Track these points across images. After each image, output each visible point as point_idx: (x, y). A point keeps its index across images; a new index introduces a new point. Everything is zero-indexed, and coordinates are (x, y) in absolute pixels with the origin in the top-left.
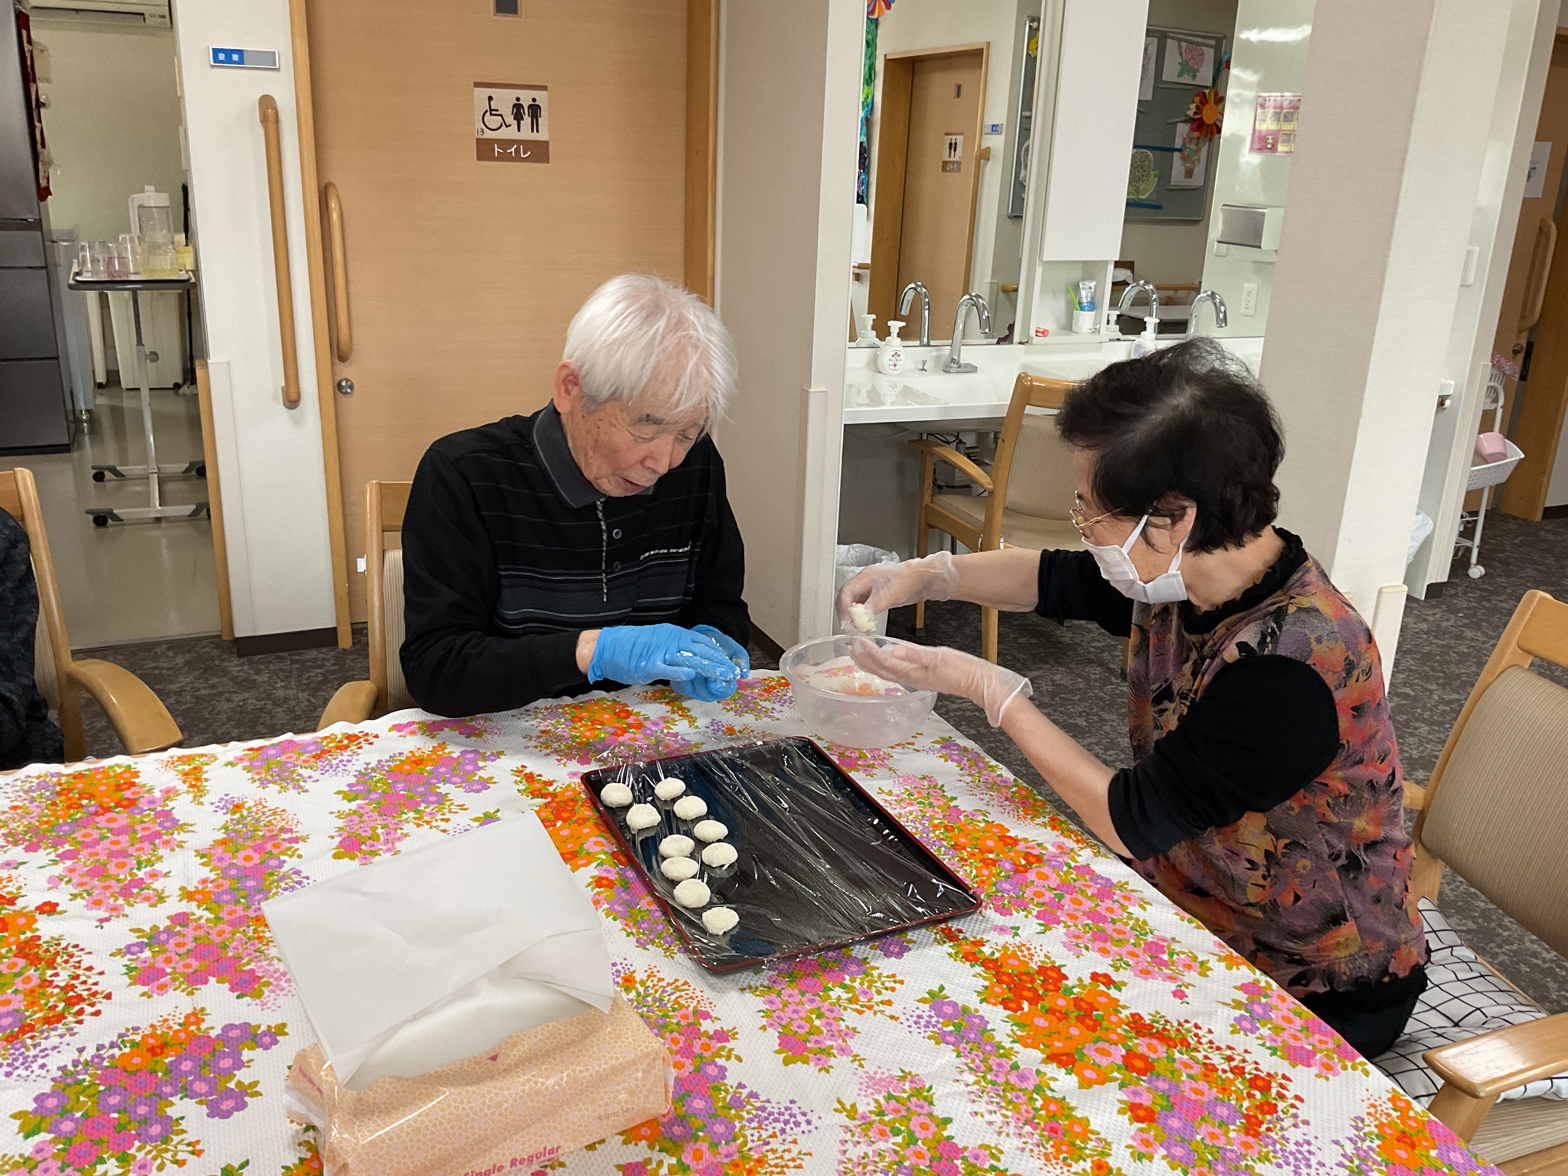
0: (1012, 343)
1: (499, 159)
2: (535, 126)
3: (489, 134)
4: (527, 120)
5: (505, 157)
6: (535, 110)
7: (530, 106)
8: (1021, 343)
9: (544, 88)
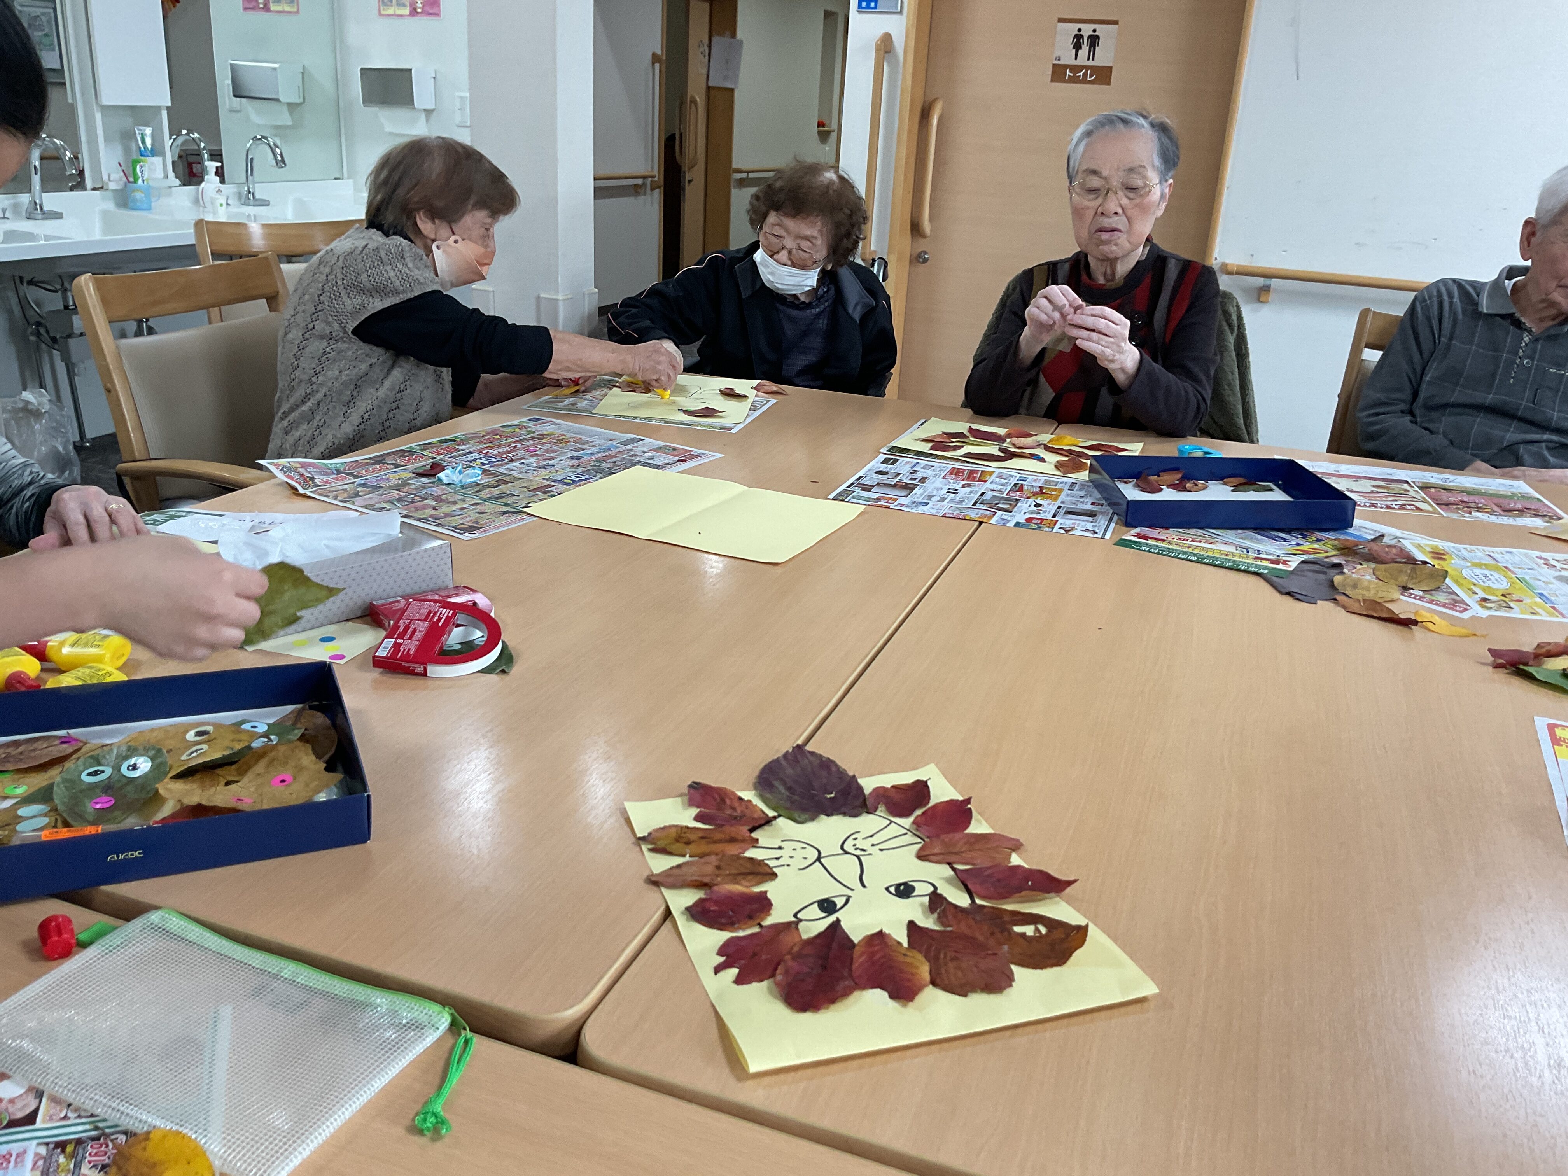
0: (84, 188)
8: (94, 189)
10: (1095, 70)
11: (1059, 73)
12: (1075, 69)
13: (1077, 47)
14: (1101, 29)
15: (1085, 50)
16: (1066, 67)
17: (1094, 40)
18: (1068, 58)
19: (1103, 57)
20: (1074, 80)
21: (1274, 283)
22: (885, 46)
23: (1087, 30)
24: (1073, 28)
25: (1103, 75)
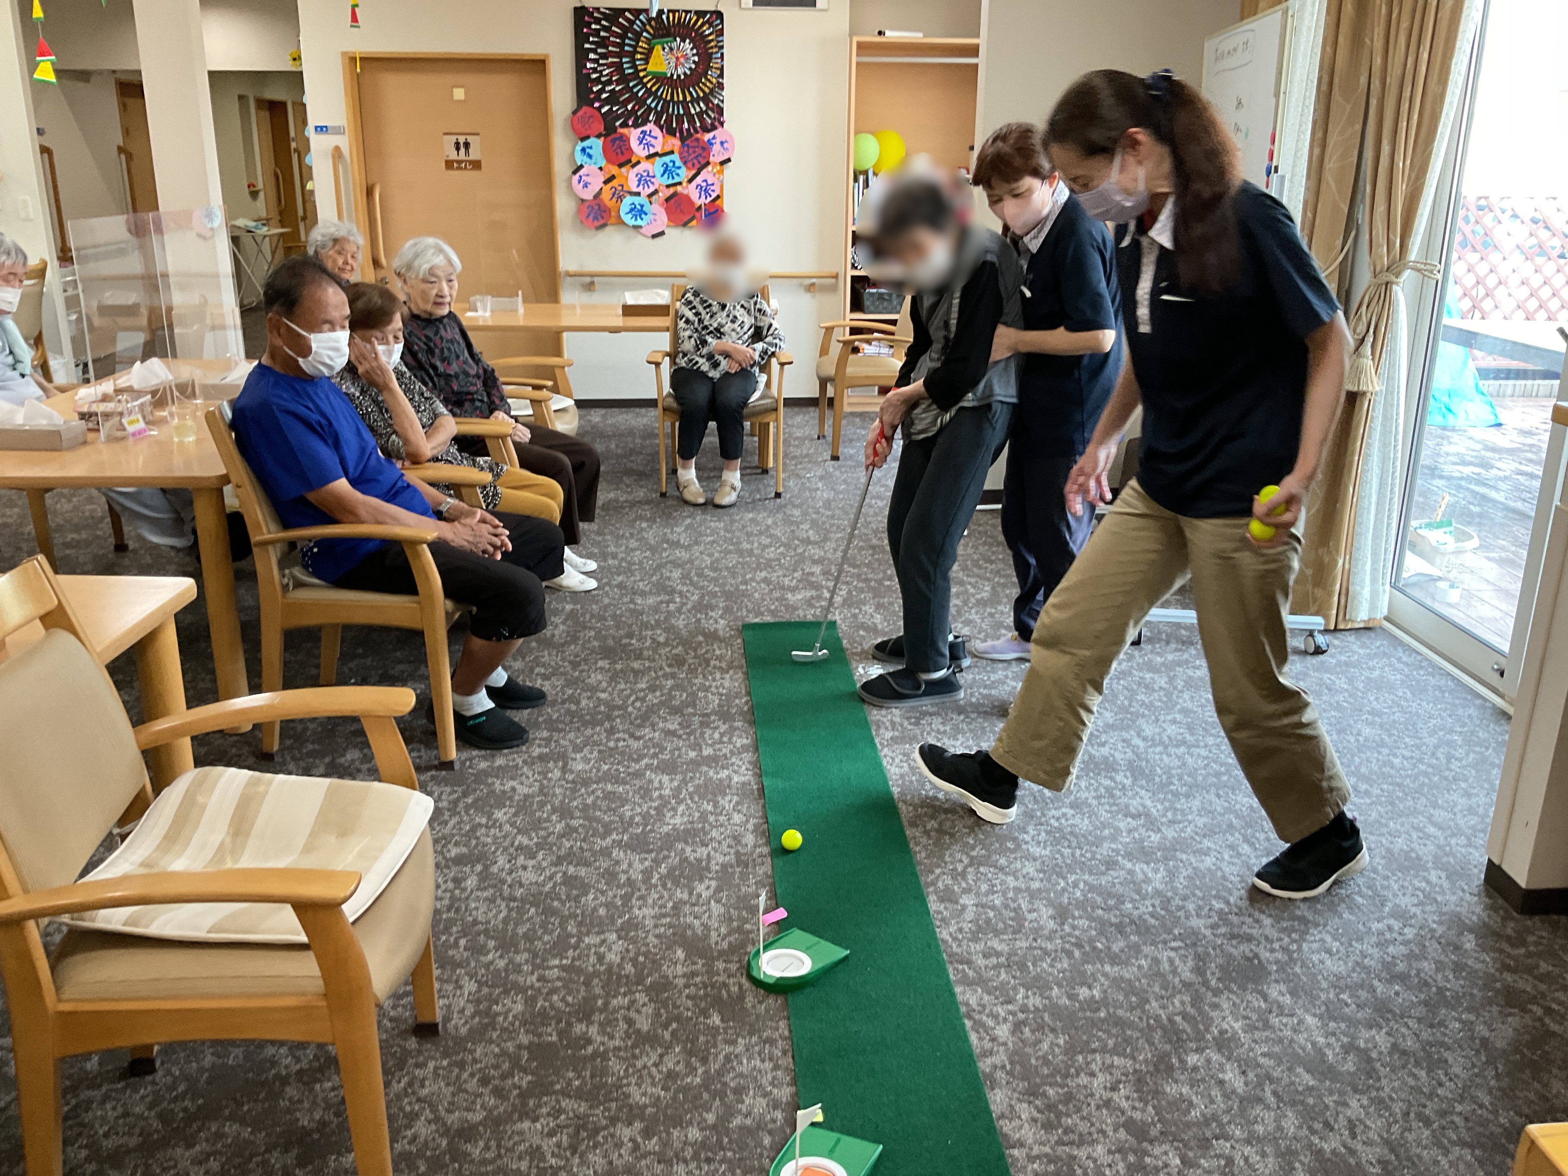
10: (471, 162)
11: (449, 164)
12: (459, 162)
13: (458, 149)
14: (470, 139)
15: (462, 150)
16: (453, 161)
17: (467, 145)
18: (453, 155)
19: (474, 155)
20: (460, 168)
21: (596, 279)
22: (337, 153)
23: (462, 140)
24: (453, 139)
25: (476, 165)
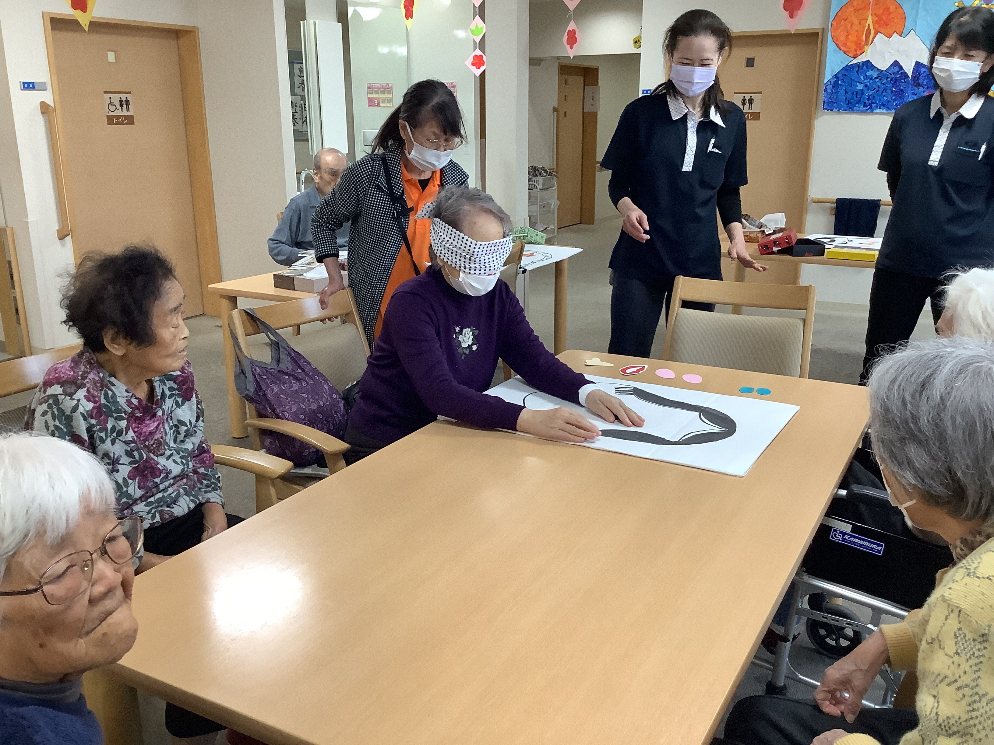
1: (116, 124)
2: (128, 109)
3: (111, 114)
4: (125, 106)
5: (118, 123)
6: (127, 102)
7: (125, 100)
9: (130, 93)
24: (741, 97)
